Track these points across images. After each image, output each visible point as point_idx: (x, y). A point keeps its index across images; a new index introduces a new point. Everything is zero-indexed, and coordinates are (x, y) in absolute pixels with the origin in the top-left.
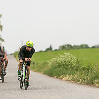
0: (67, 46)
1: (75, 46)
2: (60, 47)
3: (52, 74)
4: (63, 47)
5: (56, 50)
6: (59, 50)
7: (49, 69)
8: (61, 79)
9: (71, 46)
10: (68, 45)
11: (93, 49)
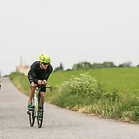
0: (83, 65)
1: (95, 64)
2: (75, 65)
3: (63, 104)
4: (79, 66)
5: (68, 70)
6: (73, 69)
7: (60, 96)
8: (76, 110)
9: (89, 64)
10: (86, 63)
11: (121, 68)
